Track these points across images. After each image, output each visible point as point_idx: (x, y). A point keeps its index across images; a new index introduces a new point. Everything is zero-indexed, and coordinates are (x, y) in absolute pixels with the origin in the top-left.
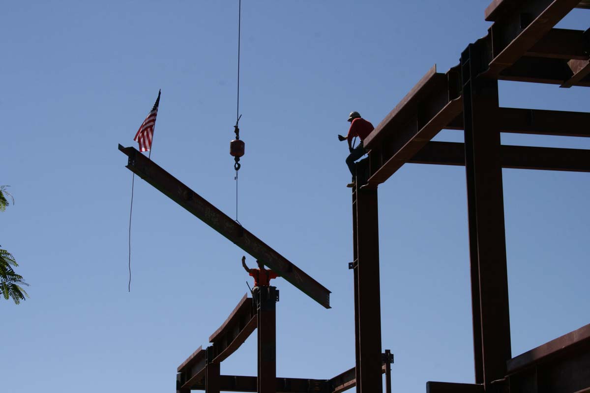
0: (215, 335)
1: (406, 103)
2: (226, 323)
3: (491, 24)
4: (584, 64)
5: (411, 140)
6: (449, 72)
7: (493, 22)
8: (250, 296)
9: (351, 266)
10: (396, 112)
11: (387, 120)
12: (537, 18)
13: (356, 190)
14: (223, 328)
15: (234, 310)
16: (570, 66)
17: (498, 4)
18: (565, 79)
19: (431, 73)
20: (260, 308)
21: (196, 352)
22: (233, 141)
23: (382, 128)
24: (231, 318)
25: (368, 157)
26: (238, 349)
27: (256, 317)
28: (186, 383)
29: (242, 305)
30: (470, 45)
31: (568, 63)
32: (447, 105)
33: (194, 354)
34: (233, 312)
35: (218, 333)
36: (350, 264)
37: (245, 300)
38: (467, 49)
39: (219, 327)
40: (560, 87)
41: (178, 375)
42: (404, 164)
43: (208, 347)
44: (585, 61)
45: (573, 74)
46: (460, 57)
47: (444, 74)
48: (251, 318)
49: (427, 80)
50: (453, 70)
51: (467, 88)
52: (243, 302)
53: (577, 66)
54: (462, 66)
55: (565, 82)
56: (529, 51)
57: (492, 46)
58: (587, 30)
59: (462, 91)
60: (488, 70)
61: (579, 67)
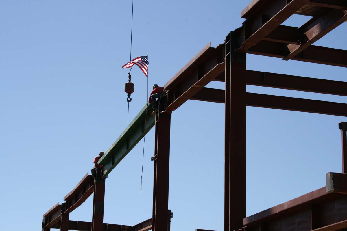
0: (68, 196)
1: (191, 64)
2: (75, 189)
3: (245, 20)
4: (297, 47)
5: (193, 86)
6: (218, 47)
7: (246, 19)
8: (90, 174)
9: (153, 159)
10: (185, 69)
11: (179, 73)
12: (272, 18)
13: (158, 114)
14: (73, 192)
15: (80, 182)
16: (289, 48)
17: (249, 8)
18: (285, 55)
19: (207, 47)
20: (96, 181)
21: (55, 206)
22: (126, 83)
23: (176, 78)
24: (78, 186)
25: (167, 95)
26: (81, 205)
27: (93, 186)
28: (48, 224)
29: (85, 179)
30: (232, 32)
31: (287, 46)
32: (215, 67)
33: (54, 207)
34: (79, 183)
35: (69, 195)
36: (152, 157)
37: (87, 176)
38: (229, 34)
39: (70, 192)
40: (282, 60)
41: (43, 219)
42: (187, 100)
43: (63, 203)
44: (298, 45)
45: (290, 53)
46: (225, 39)
47: (215, 48)
48: (90, 187)
49: (205, 51)
50: (221, 47)
51: (228, 57)
52: (86, 177)
53: (293, 48)
54: (226, 44)
55: (285, 57)
56: (266, 37)
57: (244, 33)
58: (300, 28)
59: (225, 59)
60: (241, 47)
61: (294, 49)
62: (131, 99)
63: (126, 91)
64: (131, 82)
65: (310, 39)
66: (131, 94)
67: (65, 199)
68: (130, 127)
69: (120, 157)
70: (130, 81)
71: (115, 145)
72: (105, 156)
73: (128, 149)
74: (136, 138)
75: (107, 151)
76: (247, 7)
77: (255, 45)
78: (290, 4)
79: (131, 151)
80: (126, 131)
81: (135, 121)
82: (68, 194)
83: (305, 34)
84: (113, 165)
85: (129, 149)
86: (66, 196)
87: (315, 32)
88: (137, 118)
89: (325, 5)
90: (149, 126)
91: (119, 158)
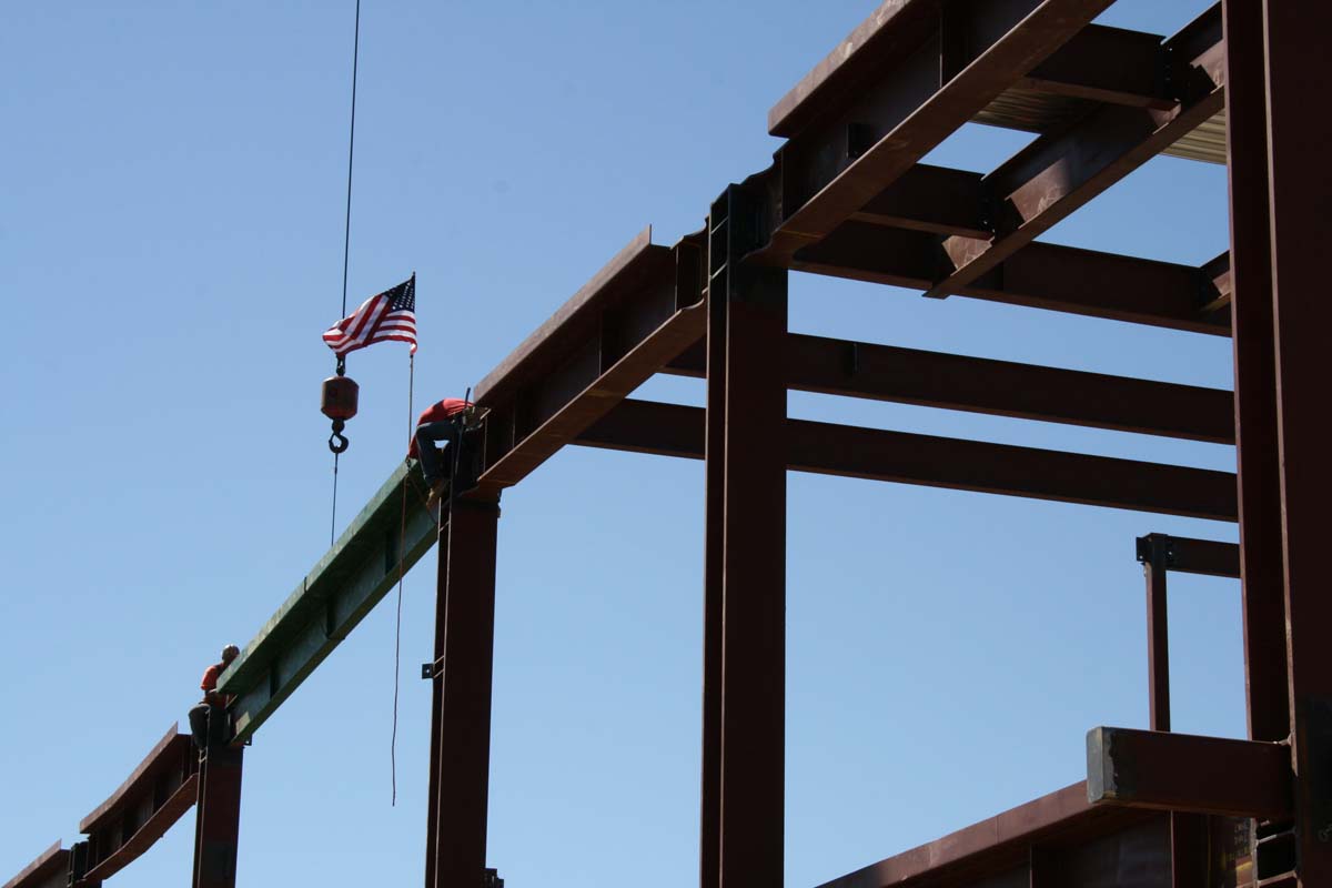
0: (96, 817)
1: (576, 308)
2: (126, 789)
3: (780, 142)
4: (980, 248)
5: (583, 392)
6: (680, 245)
7: (787, 139)
8: (186, 729)
9: (427, 671)
10: (555, 327)
11: (530, 345)
12: (886, 137)
13: (450, 500)
14: (116, 800)
15: (145, 760)
16: (949, 251)
17: (800, 99)
18: (934, 277)
19: (639, 244)
20: (206, 758)
21: (45, 854)
22: (328, 380)
23: (518, 361)
24: (136, 778)
25: (484, 426)
26: (148, 851)
27: (195, 778)
29: (164, 750)
30: (732, 186)
31: (944, 244)
32: (670, 320)
33: (40, 858)
34: (142, 764)
35: (101, 813)
36: (425, 667)
37: (171, 739)
38: (724, 197)
39: (103, 801)
40: (924, 295)
42: (562, 446)
43: (76, 845)
44: (982, 242)
45: (955, 270)
46: (708, 213)
47: (666, 249)
48: (186, 778)
49: (630, 259)
50: (692, 244)
51: (718, 285)
52: (166, 743)
53: (965, 252)
54: (710, 233)
55: (935, 285)
56: (862, 209)
57: (781, 194)
58: (992, 174)
59: (708, 289)
60: (770, 245)
61: (967, 255)
62: (345, 443)
63: (326, 410)
64: (345, 376)
65: (1029, 218)
66: (345, 422)
67: (83, 827)
68: (341, 548)
69: (301, 663)
70: (341, 371)
71: (282, 616)
72: (244, 660)
73: (331, 636)
74: (365, 590)
75: (253, 642)
76: (793, 94)
77: (819, 237)
78: (952, 85)
79: (343, 642)
80: (326, 565)
81: (360, 525)
82: (99, 809)
83: (1010, 199)
84: (271, 696)
85: (336, 636)
86: (91, 815)
87: (1048, 192)
88: (368, 516)
89: (1086, 92)
90: (414, 544)
91: (298, 669)
